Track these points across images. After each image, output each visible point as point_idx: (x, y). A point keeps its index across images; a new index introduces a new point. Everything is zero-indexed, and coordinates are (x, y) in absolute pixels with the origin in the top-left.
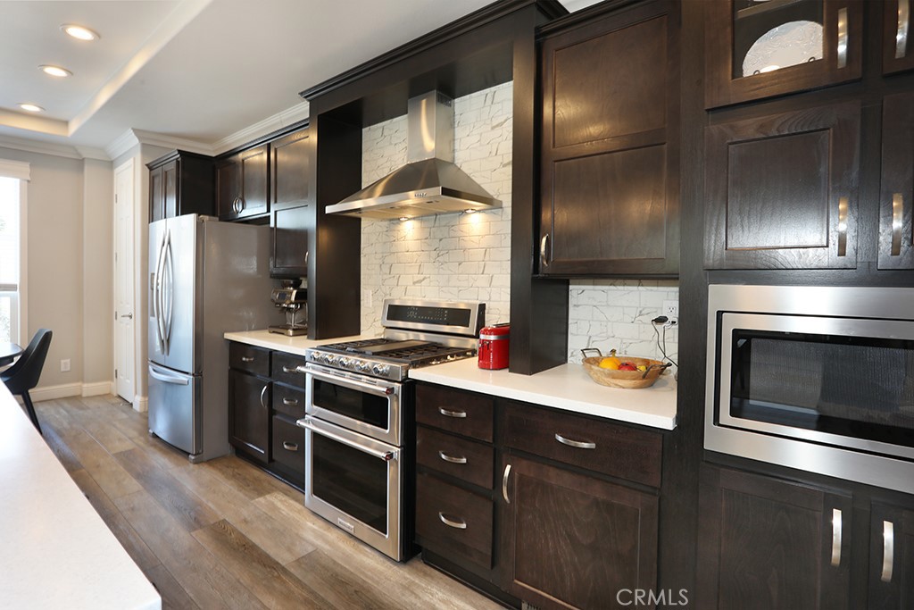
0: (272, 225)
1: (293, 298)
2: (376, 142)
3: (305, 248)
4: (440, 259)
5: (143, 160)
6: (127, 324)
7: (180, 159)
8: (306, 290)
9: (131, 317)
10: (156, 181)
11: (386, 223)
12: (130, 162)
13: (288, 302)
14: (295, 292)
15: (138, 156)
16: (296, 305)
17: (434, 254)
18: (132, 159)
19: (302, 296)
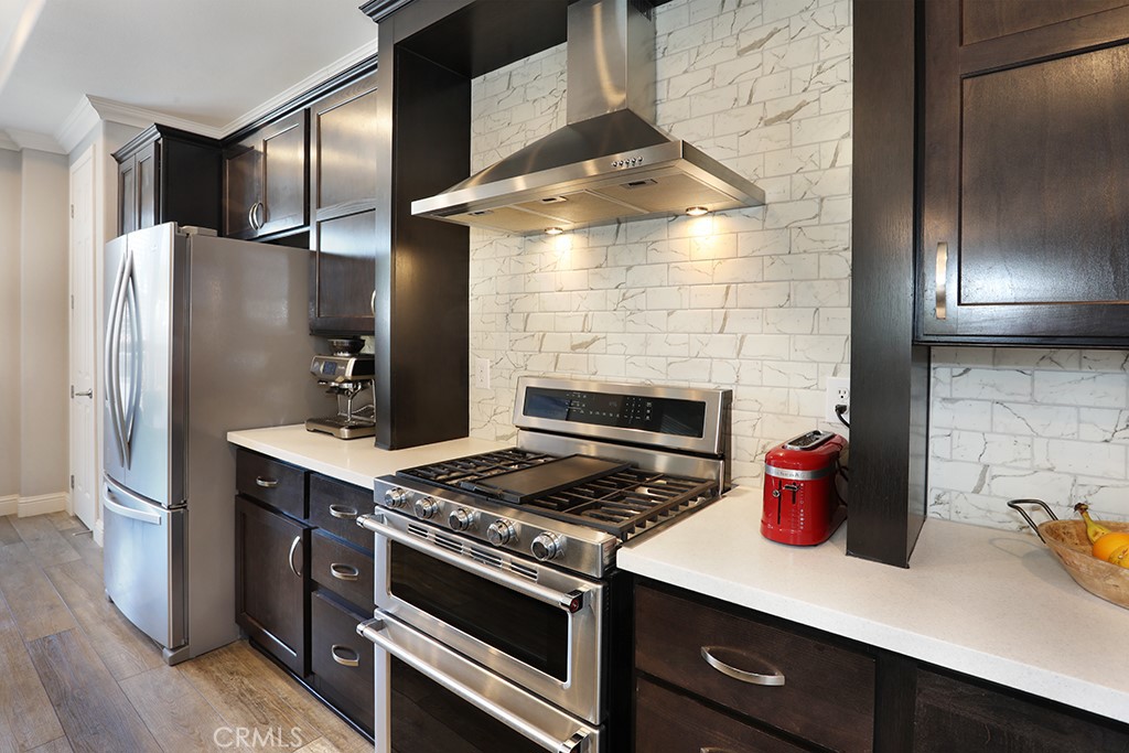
0: (313, 247)
1: (349, 373)
2: (496, 100)
3: (370, 283)
4: (629, 304)
5: (106, 147)
6: (86, 406)
7: (161, 142)
8: (372, 356)
9: (90, 395)
10: (128, 179)
11: (518, 241)
12: (89, 151)
13: (340, 379)
14: (352, 361)
15: (100, 141)
16: (354, 382)
17: (615, 295)
18: (91, 147)
19: (365, 367)
